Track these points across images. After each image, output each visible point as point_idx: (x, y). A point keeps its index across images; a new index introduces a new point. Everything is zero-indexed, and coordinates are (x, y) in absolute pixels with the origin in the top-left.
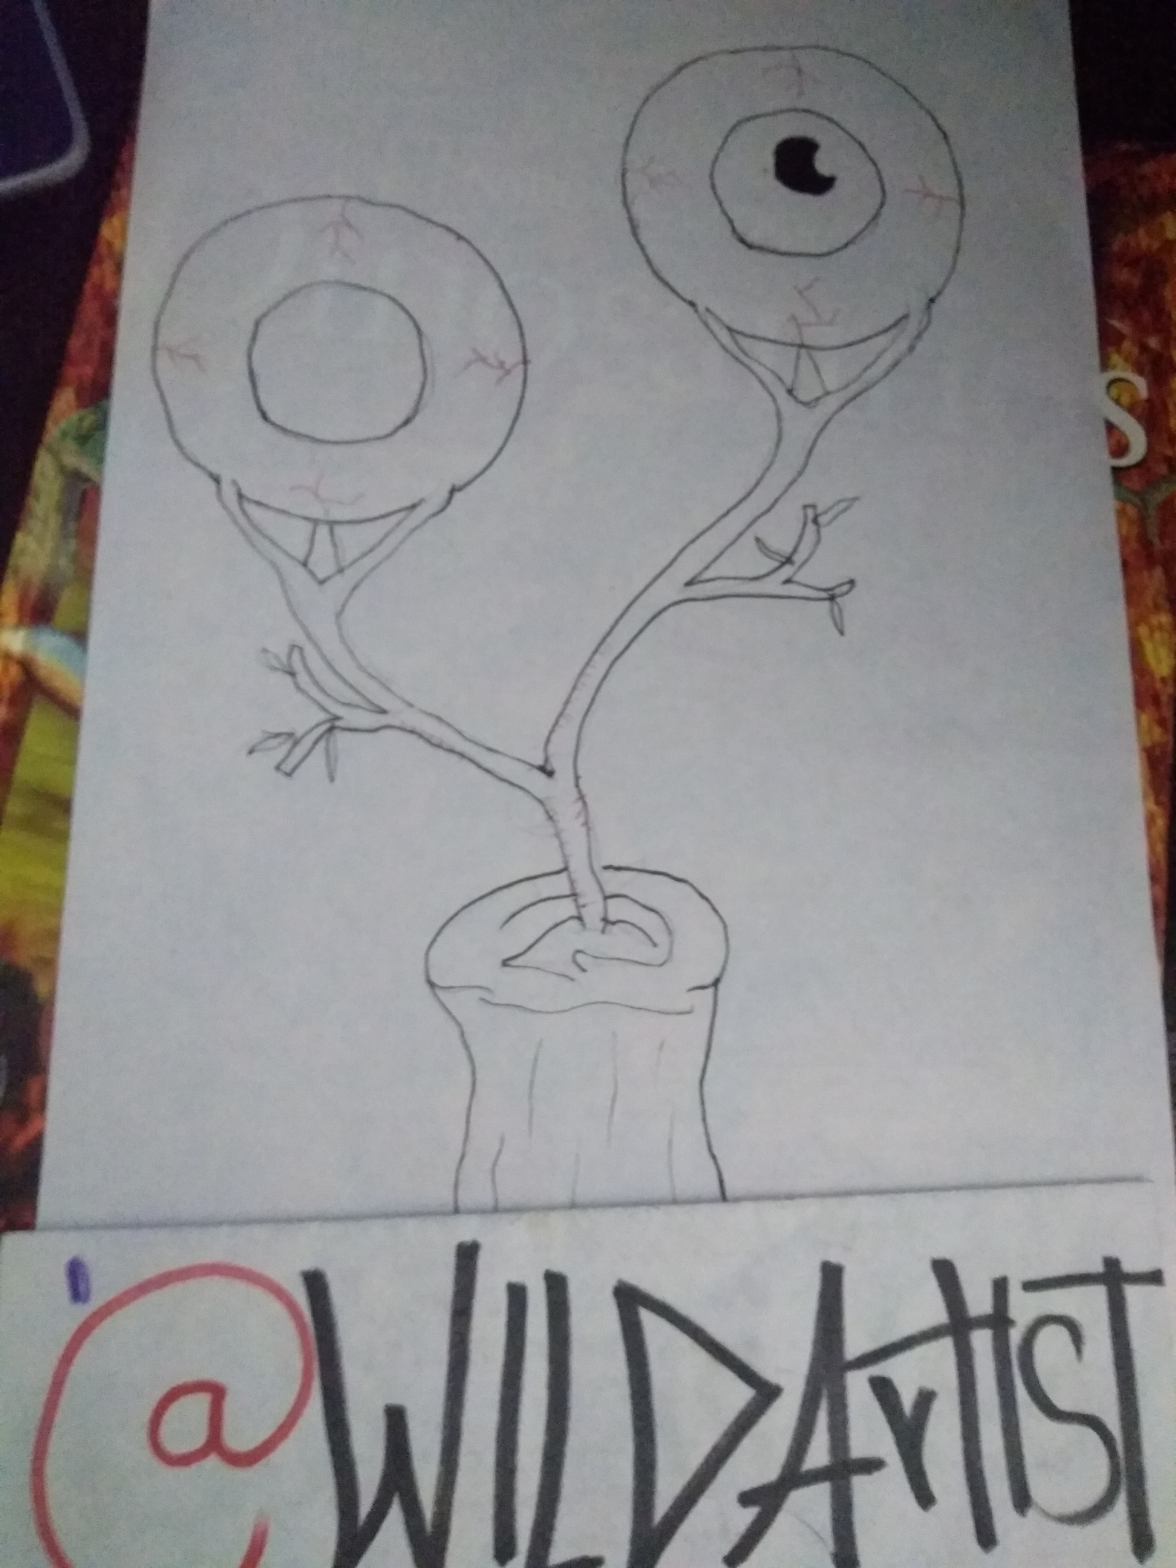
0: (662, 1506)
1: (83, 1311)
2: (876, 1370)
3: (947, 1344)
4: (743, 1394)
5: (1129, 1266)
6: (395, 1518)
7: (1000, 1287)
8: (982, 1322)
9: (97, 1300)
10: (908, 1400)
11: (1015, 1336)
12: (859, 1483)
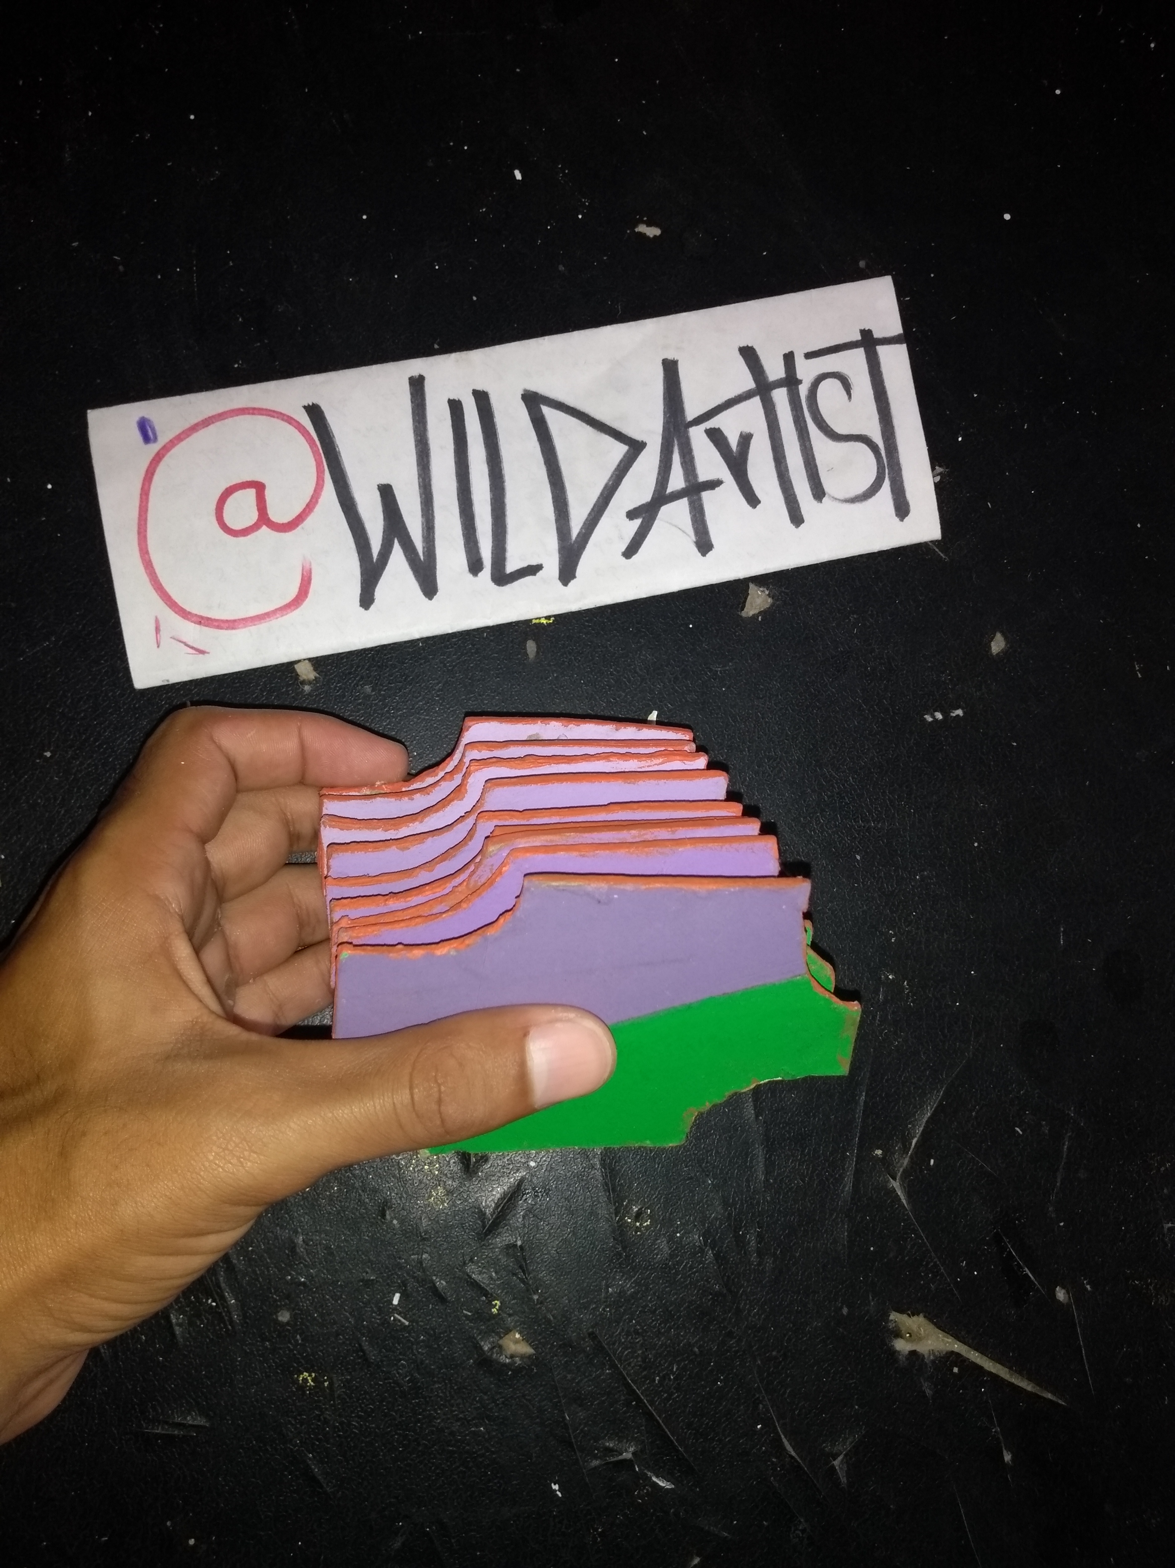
0: (576, 527)
1: (154, 448)
2: (710, 424)
3: (756, 401)
4: (621, 450)
5: (877, 334)
6: (397, 554)
7: (789, 358)
8: (779, 384)
9: (163, 439)
10: (733, 442)
11: (803, 390)
12: (707, 496)
